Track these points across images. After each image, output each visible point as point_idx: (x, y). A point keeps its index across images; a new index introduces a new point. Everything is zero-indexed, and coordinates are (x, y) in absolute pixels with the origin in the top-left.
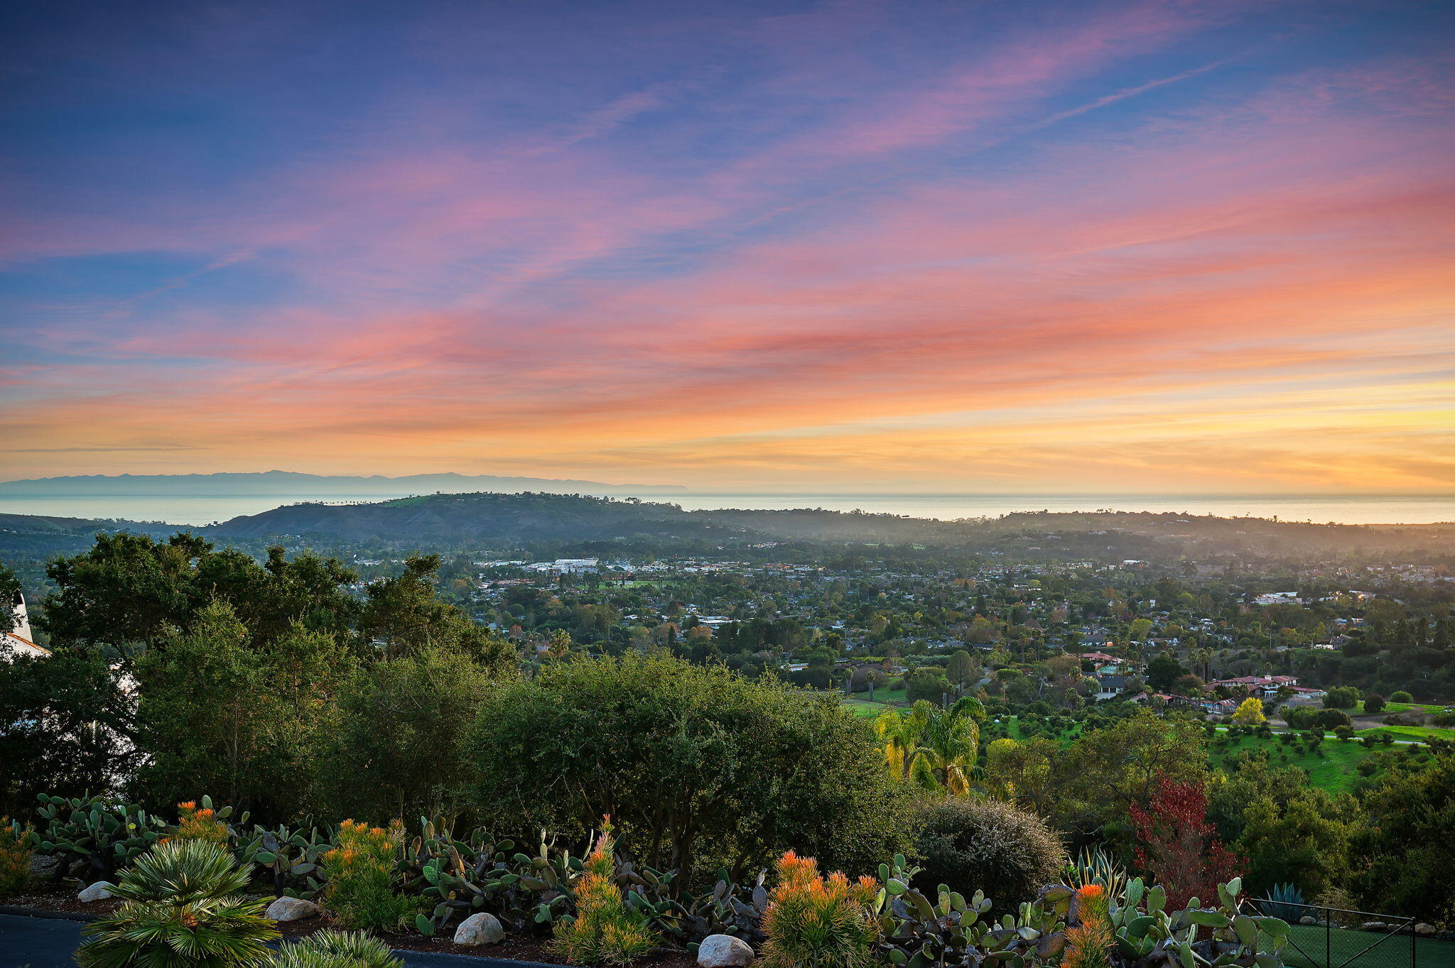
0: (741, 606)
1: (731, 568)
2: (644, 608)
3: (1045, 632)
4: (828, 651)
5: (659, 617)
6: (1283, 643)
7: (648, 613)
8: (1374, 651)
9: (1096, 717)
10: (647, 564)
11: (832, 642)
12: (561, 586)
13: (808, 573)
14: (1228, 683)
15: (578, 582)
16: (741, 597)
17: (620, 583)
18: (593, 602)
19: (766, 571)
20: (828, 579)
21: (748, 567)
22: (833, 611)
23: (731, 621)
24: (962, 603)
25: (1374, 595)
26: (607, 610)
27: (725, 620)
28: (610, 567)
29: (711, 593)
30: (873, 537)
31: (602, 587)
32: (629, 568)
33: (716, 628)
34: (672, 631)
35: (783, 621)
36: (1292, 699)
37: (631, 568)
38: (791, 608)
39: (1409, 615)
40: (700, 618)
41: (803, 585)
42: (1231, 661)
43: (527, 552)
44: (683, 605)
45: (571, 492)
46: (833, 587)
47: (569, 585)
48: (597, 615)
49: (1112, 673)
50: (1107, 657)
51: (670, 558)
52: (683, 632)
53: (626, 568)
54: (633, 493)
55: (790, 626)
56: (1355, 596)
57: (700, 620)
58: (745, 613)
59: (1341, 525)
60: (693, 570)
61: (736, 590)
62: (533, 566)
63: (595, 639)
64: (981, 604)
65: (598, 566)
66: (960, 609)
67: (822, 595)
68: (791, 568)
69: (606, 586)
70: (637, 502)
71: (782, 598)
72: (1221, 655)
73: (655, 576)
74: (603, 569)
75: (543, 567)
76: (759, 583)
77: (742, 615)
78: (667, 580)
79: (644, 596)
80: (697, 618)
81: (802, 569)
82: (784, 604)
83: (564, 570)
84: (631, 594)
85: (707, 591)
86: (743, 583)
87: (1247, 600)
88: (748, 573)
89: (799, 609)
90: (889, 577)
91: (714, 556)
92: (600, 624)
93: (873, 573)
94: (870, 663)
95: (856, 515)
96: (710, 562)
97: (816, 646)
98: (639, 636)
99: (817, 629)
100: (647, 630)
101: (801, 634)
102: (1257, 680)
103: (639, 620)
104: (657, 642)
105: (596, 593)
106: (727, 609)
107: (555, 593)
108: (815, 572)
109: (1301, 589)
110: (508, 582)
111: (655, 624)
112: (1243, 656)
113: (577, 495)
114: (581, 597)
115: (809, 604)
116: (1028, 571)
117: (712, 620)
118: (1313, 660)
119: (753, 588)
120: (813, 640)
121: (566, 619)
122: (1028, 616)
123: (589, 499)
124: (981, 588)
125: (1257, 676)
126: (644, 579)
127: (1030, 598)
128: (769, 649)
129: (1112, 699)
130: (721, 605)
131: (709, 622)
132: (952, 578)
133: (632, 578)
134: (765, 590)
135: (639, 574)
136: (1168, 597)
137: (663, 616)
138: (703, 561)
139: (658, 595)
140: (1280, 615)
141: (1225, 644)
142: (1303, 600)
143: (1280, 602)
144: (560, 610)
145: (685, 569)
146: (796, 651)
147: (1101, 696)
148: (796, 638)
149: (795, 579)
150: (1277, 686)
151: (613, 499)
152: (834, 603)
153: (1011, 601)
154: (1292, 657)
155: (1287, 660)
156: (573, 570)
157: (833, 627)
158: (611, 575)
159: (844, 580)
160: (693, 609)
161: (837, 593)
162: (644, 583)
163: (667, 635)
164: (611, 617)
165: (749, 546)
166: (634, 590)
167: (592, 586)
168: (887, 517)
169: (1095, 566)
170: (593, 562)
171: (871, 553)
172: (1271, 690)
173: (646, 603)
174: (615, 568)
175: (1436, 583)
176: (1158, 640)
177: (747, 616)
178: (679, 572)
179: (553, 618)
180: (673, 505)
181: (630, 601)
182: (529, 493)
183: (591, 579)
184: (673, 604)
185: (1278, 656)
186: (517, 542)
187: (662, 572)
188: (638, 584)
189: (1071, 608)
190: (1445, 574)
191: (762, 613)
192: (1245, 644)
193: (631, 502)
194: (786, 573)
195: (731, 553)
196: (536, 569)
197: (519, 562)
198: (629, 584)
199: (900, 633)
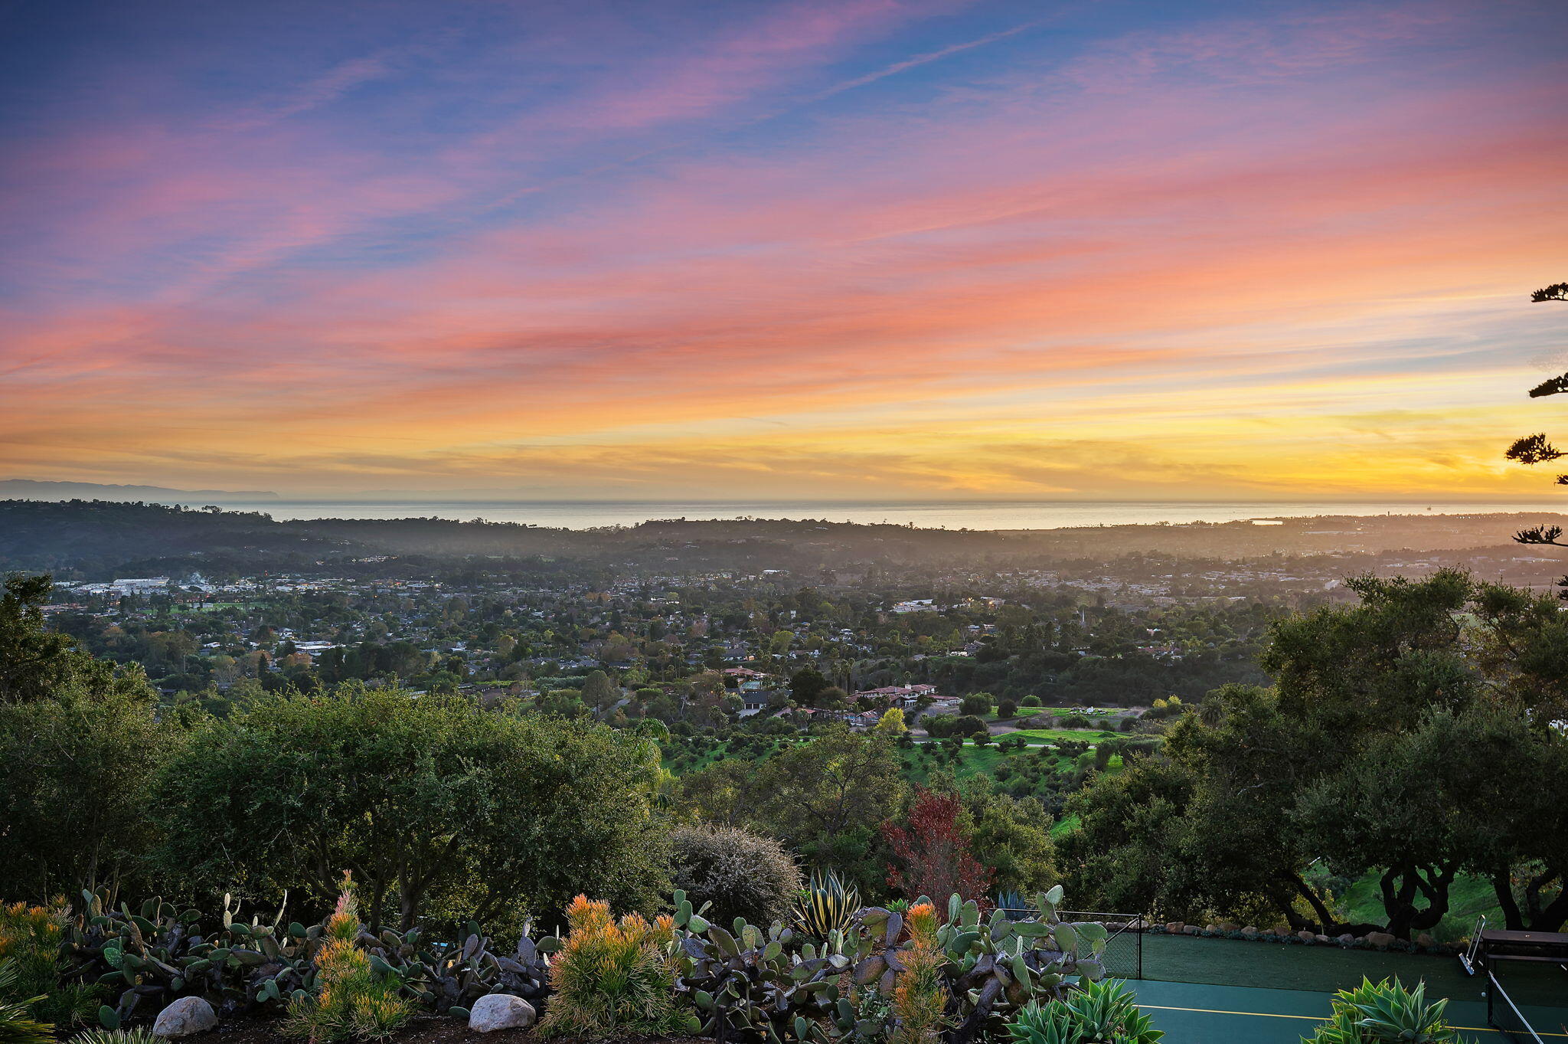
0: (346, 628)
1: (333, 586)
2: (228, 635)
3: (685, 648)
4: (449, 677)
5: (247, 644)
6: (920, 652)
7: (233, 639)
8: (1005, 656)
9: (741, 735)
10: (231, 582)
11: (454, 666)
12: (122, 610)
13: (423, 590)
14: (870, 694)
15: (144, 605)
16: (346, 619)
17: (197, 606)
18: (164, 628)
19: (375, 588)
20: (446, 596)
21: (352, 584)
22: (453, 631)
23: (334, 647)
24: (596, 619)
25: (1003, 601)
26: (181, 638)
27: (327, 645)
28: (184, 587)
29: (308, 615)
30: (495, 550)
31: (174, 610)
32: (209, 589)
33: (316, 654)
34: (263, 660)
35: (397, 645)
36: (931, 707)
37: (210, 588)
38: (405, 630)
39: (1036, 620)
40: (298, 644)
41: (418, 603)
42: (871, 671)
43: (76, 572)
44: (275, 629)
45: (133, 499)
46: (453, 605)
47: (132, 610)
48: (169, 644)
49: (755, 688)
50: (749, 672)
51: (258, 575)
52: (276, 660)
53: (204, 588)
54: (211, 500)
55: (404, 650)
56: (986, 602)
57: (297, 647)
58: (351, 637)
59: (972, 531)
60: (287, 589)
61: (339, 610)
62: (85, 588)
63: (168, 673)
64: (616, 620)
65: (168, 586)
66: (594, 626)
67: (440, 614)
68: (404, 584)
69: (180, 609)
70: (216, 511)
71: (394, 618)
72: (862, 666)
73: (243, 597)
74: (173, 589)
75: (98, 589)
76: (365, 602)
77: (347, 639)
78: (256, 601)
79: (228, 620)
80: (293, 645)
81: (417, 586)
82: (395, 625)
83: (125, 592)
84: (211, 619)
85: (304, 613)
86: (347, 602)
87: (885, 609)
88: (353, 591)
89: (414, 631)
90: (515, 592)
91: (312, 573)
92: (172, 655)
93: (498, 588)
94: (497, 687)
95: (478, 525)
96: (308, 580)
97: (435, 672)
98: (222, 666)
99: (436, 653)
100: (232, 660)
101: (418, 658)
102: (898, 690)
103: (222, 648)
104: (244, 673)
105: (166, 618)
106: (329, 633)
107: (114, 619)
108: (432, 589)
109: (936, 597)
110: (52, 608)
111: (243, 653)
112: (882, 666)
113: (141, 503)
114: (148, 623)
115: (425, 624)
116: (664, 583)
117: (311, 646)
118: (949, 668)
119: (360, 608)
120: (432, 665)
121: (130, 650)
122: (666, 632)
123: (155, 507)
124: (616, 603)
125: (897, 685)
126: (227, 601)
127: (669, 611)
128: (380, 677)
129: (756, 716)
130: (321, 628)
131: (308, 648)
132: (584, 592)
133: (212, 599)
134: (374, 610)
135: (220, 595)
136: (808, 605)
137: (251, 643)
138: (298, 578)
139: (245, 618)
140: (918, 623)
141: (865, 654)
142: (938, 608)
143: (916, 610)
144: (122, 639)
145: (277, 588)
146: (412, 678)
147: (745, 713)
148: (412, 663)
149: (408, 597)
150: (917, 695)
151: (186, 507)
152: (454, 623)
153: (649, 615)
154: (930, 665)
155: (925, 669)
156: (137, 592)
157: (454, 649)
158: (185, 596)
159: (465, 597)
160: (288, 633)
161: (457, 611)
162: (227, 606)
163: (257, 665)
164: (187, 645)
165: (354, 560)
166: (215, 613)
167: (162, 610)
168: (511, 527)
169: (735, 577)
170: (163, 582)
171: (494, 566)
172: (911, 699)
173: (229, 628)
174: (190, 589)
175: (1059, 588)
176: (800, 652)
177: (352, 640)
178: (269, 592)
179: (112, 649)
180: (262, 514)
181: (213, 625)
182: (79, 501)
183: (159, 602)
184: (263, 628)
185: (916, 664)
186: (63, 560)
187: (249, 592)
188: (219, 607)
189: (711, 621)
190: (1067, 579)
191: (370, 637)
192: (884, 654)
193: (210, 511)
194: (398, 591)
195: (333, 568)
196: (89, 592)
197: (66, 584)
198: (209, 607)
199: (529, 654)
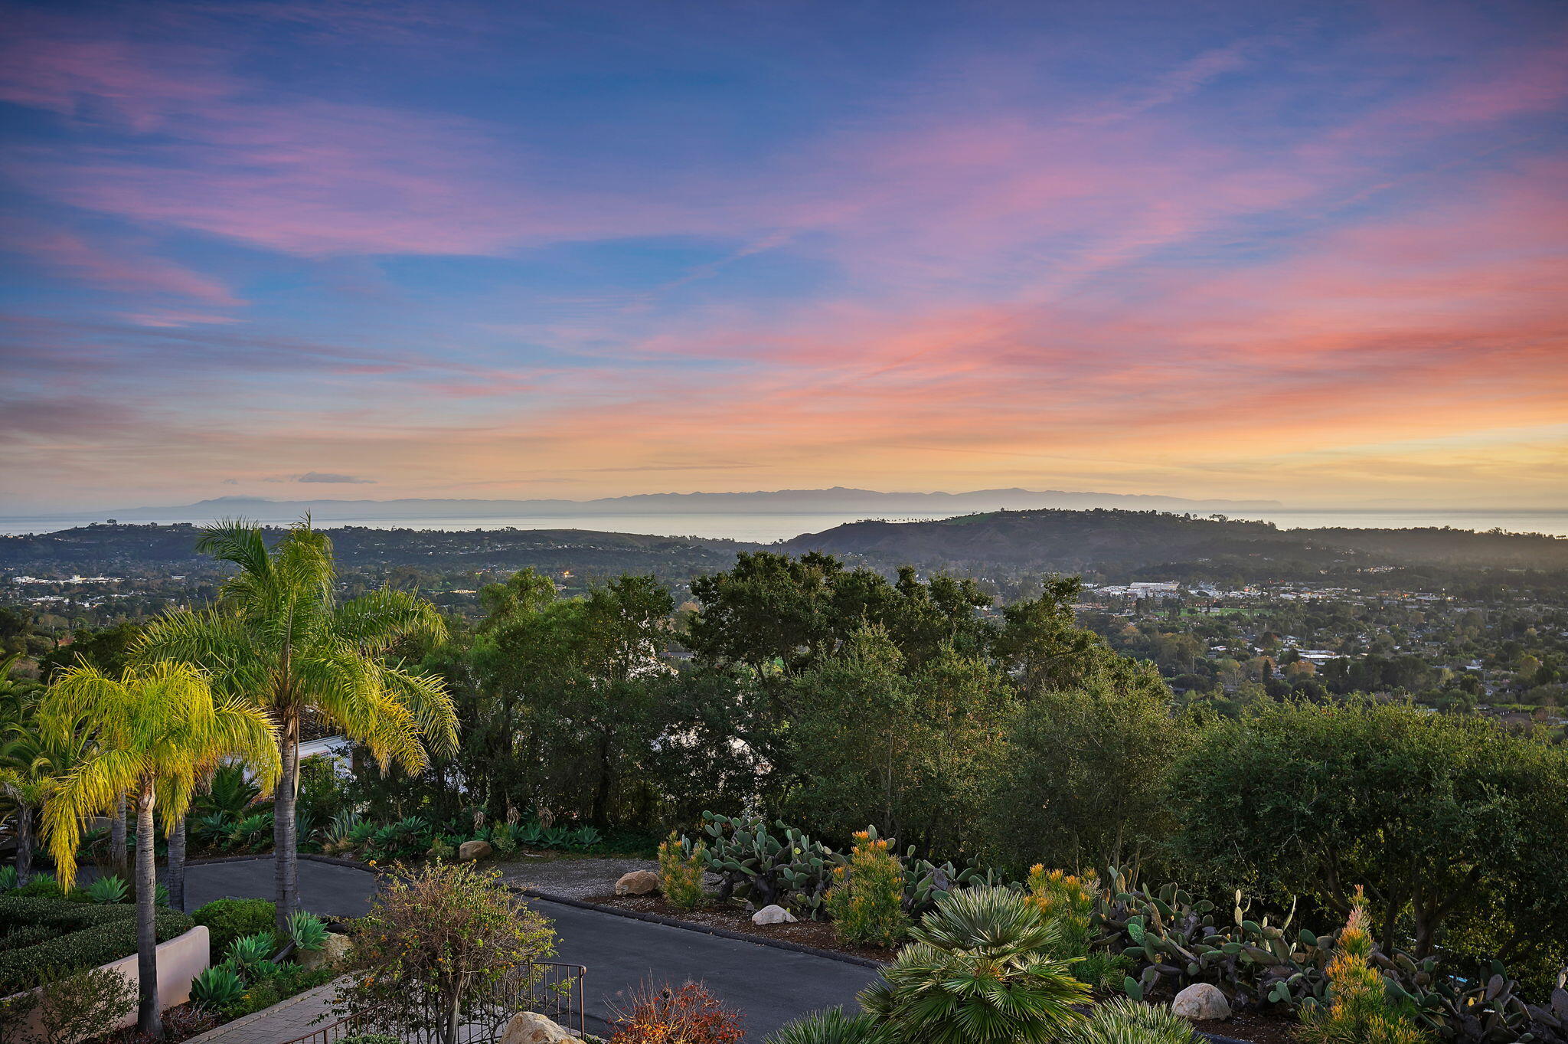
0: (1351, 639)
1: (1337, 596)
2: (1234, 640)
4: (1463, 696)
5: (1251, 650)
7: (1238, 644)
10: (1236, 589)
11: (1468, 686)
12: (1137, 612)
13: (1433, 603)
15: (1157, 608)
16: (1351, 629)
17: (1205, 610)
18: (1174, 630)
19: (1381, 599)
20: (1459, 610)
21: (1357, 594)
22: (1467, 648)
23: (1338, 657)
26: (1190, 640)
27: (1331, 655)
28: (1193, 592)
29: (1312, 624)
30: (1517, 561)
31: (1184, 613)
32: (1215, 594)
33: (1320, 664)
34: (1267, 665)
35: (1404, 658)
37: (1217, 593)
38: (1413, 644)
40: (1301, 652)
41: (1428, 617)
43: (1099, 574)
44: (1279, 636)
45: (1147, 508)
46: (1466, 620)
47: (1147, 612)
48: (1179, 645)
51: (1263, 582)
52: (1280, 667)
53: (1211, 593)
54: (1219, 509)
55: (1414, 665)
57: (1301, 655)
58: (1355, 648)
60: (1291, 597)
61: (1344, 621)
62: (1106, 589)
63: (1178, 672)
65: (1179, 590)
67: (1452, 629)
68: (1412, 596)
69: (1188, 613)
70: (1223, 520)
71: (1401, 631)
73: (1247, 602)
74: (1184, 594)
75: (1117, 591)
76: (1370, 614)
77: (1352, 650)
78: (1260, 608)
79: (1233, 625)
80: (1297, 652)
81: (1426, 598)
82: (1403, 638)
83: (1141, 594)
84: (1218, 623)
85: (1308, 621)
86: (1352, 612)
88: (1358, 602)
89: (1423, 645)
90: (1540, 609)
91: (1316, 582)
92: (1182, 655)
93: (1519, 604)
94: (1517, 711)
95: (1495, 536)
96: (1311, 588)
97: (1447, 689)
98: (1229, 670)
99: (1447, 670)
100: (1238, 664)
101: (1428, 674)
103: (1228, 652)
104: (1249, 678)
105: (1177, 620)
106: (1333, 643)
107: (1131, 619)
108: (1443, 602)
110: (1080, 606)
111: (1247, 658)
113: (1154, 511)
114: (1161, 625)
115: (1435, 639)
117: (1314, 655)
119: (1365, 619)
120: (1443, 683)
121: (1145, 648)
123: (1167, 515)
126: (1233, 606)
128: (1386, 691)
130: (1325, 638)
131: (1312, 656)
133: (1218, 605)
134: (1379, 622)
135: (1226, 601)
137: (1256, 649)
138: (1302, 587)
139: (1249, 624)
144: (1138, 639)
145: (1281, 595)
146: (1421, 694)
148: (1421, 679)
149: (1417, 609)
151: (1195, 516)
152: (1467, 639)
156: (1151, 595)
157: (1468, 667)
158: (1194, 600)
159: (1480, 611)
160: (1291, 641)
161: (1472, 627)
162: (1233, 611)
163: (1261, 670)
164: (1196, 648)
165: (1359, 570)
166: (1221, 618)
167: (1173, 613)
168: (1535, 538)
170: (1173, 586)
171: (1514, 580)
173: (1236, 633)
174: (1198, 594)
177: (1357, 651)
178: (1273, 600)
179: (1129, 647)
180: (1266, 522)
181: (1219, 630)
182: (1101, 510)
183: (1172, 605)
184: (1267, 635)
186: (1088, 564)
187: (1253, 599)
188: (1227, 612)
191: (1376, 649)
193: (1217, 520)
194: (1405, 603)
195: (1335, 578)
196: (1109, 593)
197: (1090, 585)
198: (1216, 612)
199: (1557, 678)
